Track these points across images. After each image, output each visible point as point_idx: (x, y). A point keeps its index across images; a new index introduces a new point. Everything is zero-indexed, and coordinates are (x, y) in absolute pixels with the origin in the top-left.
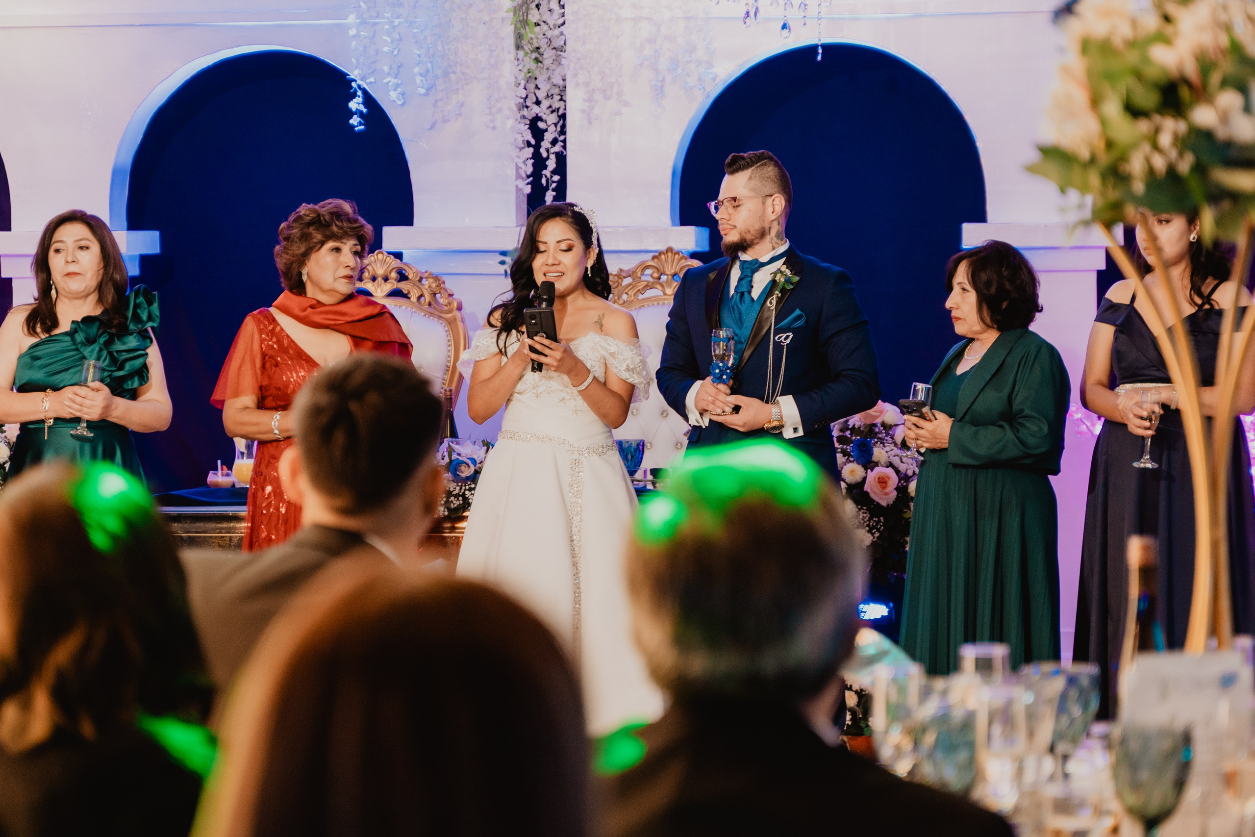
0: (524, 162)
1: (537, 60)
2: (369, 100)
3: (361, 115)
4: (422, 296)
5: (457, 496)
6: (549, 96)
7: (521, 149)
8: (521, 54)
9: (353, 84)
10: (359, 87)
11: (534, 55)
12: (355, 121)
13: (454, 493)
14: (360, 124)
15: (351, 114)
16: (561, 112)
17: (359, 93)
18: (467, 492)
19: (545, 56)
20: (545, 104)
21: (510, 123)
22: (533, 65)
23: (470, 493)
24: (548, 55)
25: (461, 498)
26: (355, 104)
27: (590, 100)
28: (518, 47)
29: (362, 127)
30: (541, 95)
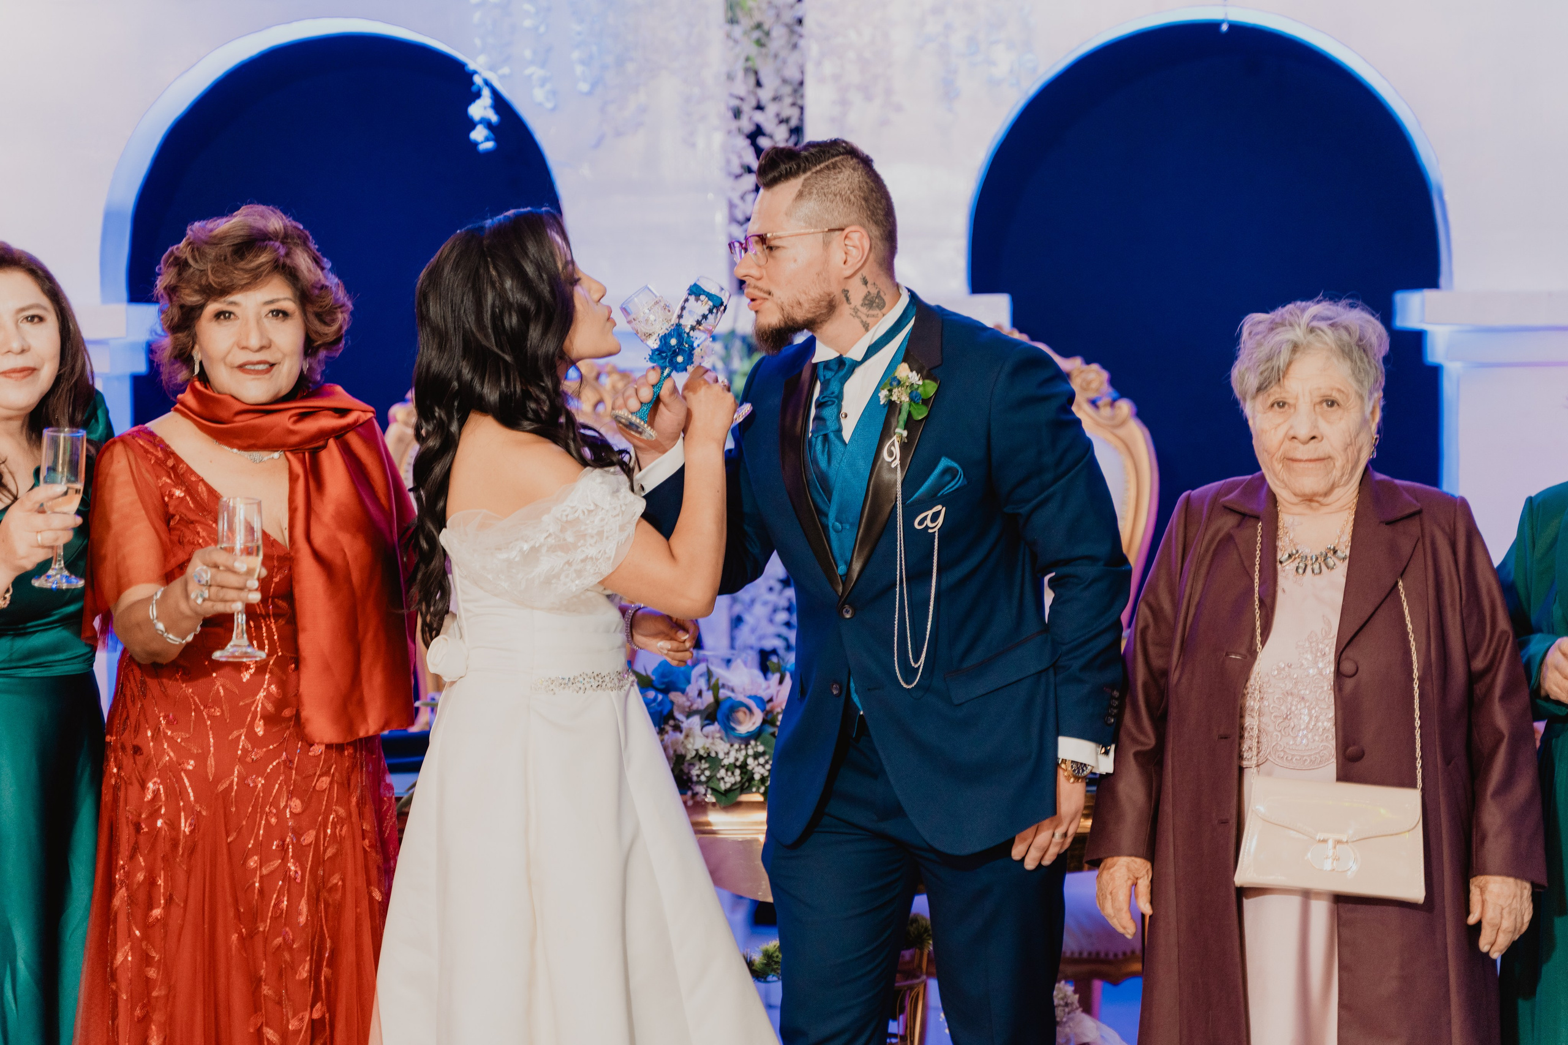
0: (742, 198)
1: (760, 43)
2: (500, 103)
3: (489, 125)
4: (600, 401)
5: (730, 768)
6: (776, 99)
7: (738, 177)
8: (737, 31)
9: (477, 79)
10: (487, 83)
11: (756, 34)
12: (479, 134)
13: (726, 762)
14: (487, 139)
15: (472, 125)
16: (794, 123)
17: (486, 93)
18: (750, 761)
19: (775, 33)
20: (772, 109)
21: (718, 138)
22: (753, 50)
23: (756, 762)
24: (779, 33)
25: (737, 772)
26: (481, 109)
27: (844, 103)
28: (733, 21)
29: (490, 145)
30: (765, 95)
